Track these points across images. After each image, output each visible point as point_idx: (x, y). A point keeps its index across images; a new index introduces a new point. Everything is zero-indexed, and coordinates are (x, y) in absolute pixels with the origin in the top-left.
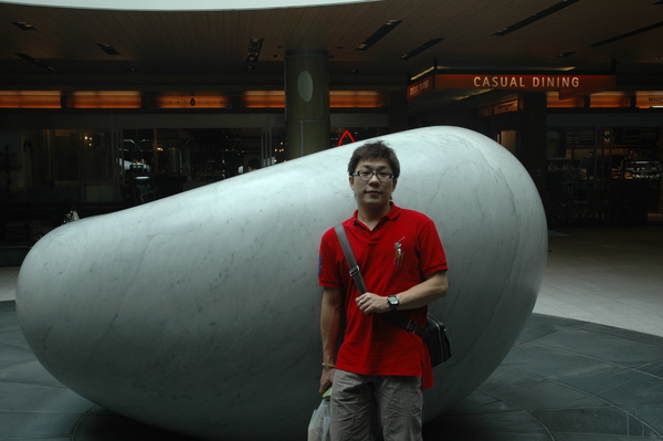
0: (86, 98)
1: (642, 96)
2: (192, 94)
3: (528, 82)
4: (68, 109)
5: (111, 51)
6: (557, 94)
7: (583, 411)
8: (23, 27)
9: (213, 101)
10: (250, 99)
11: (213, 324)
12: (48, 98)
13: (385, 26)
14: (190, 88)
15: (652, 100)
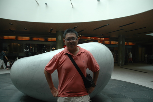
0: (20, 38)
1: (112, 42)
2: (39, 38)
3: (96, 39)
4: (17, 40)
5: (26, 29)
6: (100, 41)
7: (116, 94)
8: (11, 24)
9: (42, 39)
10: (49, 39)
11: (54, 79)
12: (13, 37)
13: (75, 27)
14: (38, 37)
15: (113, 43)
